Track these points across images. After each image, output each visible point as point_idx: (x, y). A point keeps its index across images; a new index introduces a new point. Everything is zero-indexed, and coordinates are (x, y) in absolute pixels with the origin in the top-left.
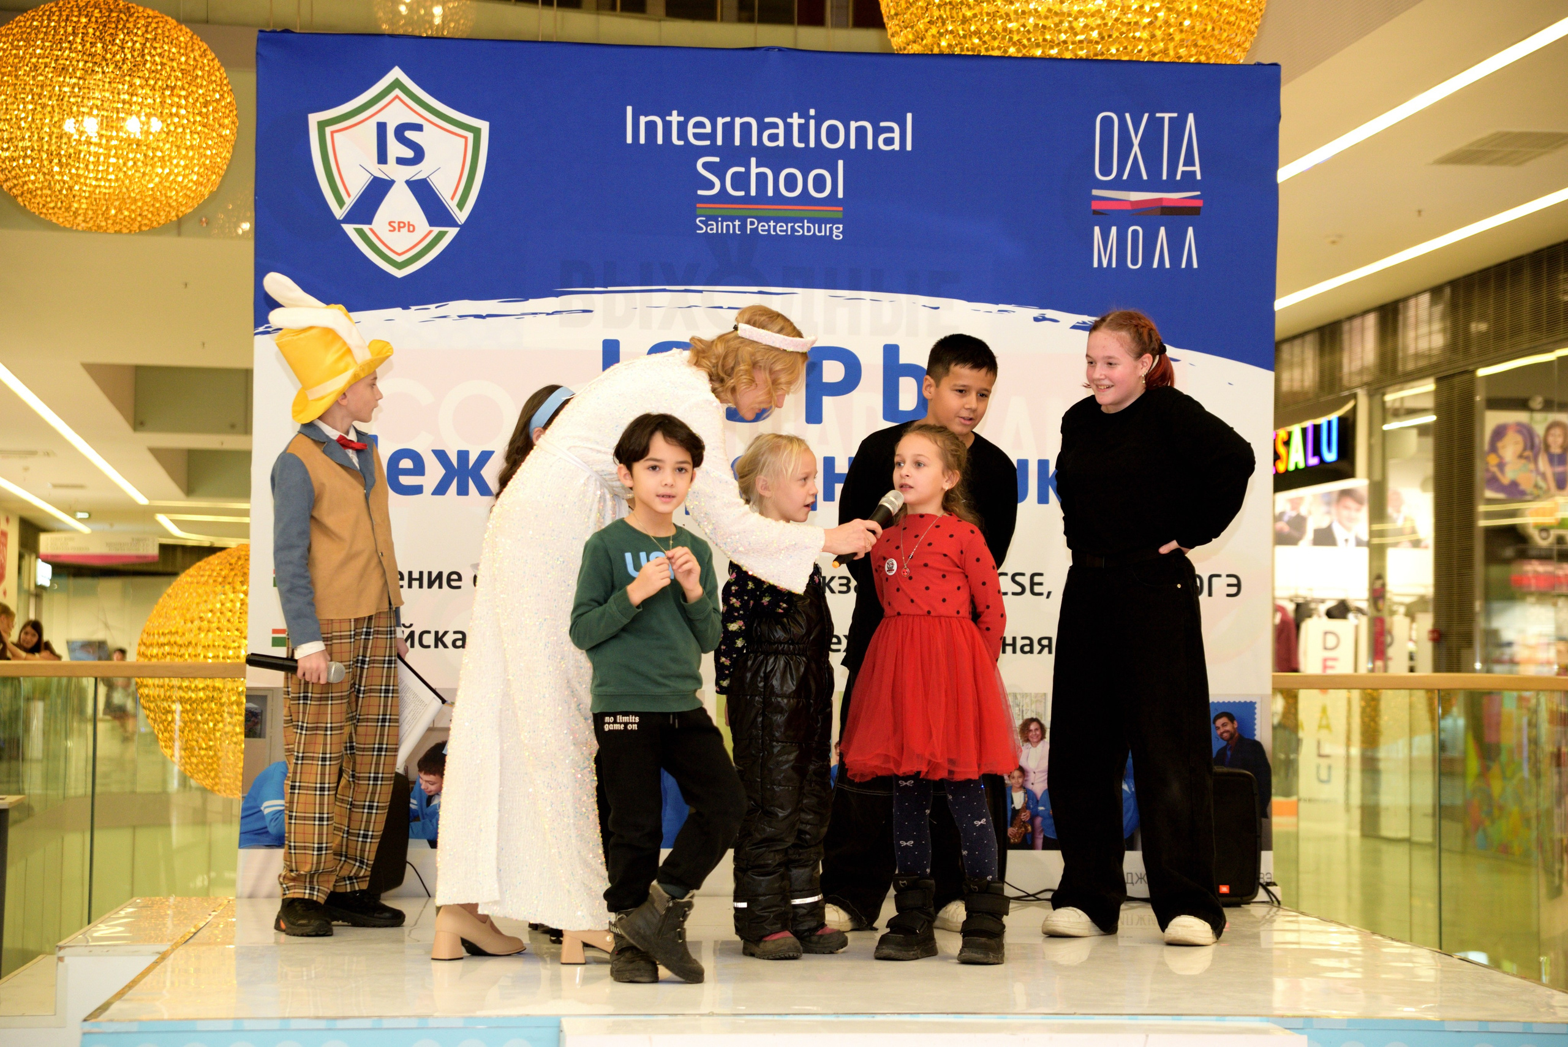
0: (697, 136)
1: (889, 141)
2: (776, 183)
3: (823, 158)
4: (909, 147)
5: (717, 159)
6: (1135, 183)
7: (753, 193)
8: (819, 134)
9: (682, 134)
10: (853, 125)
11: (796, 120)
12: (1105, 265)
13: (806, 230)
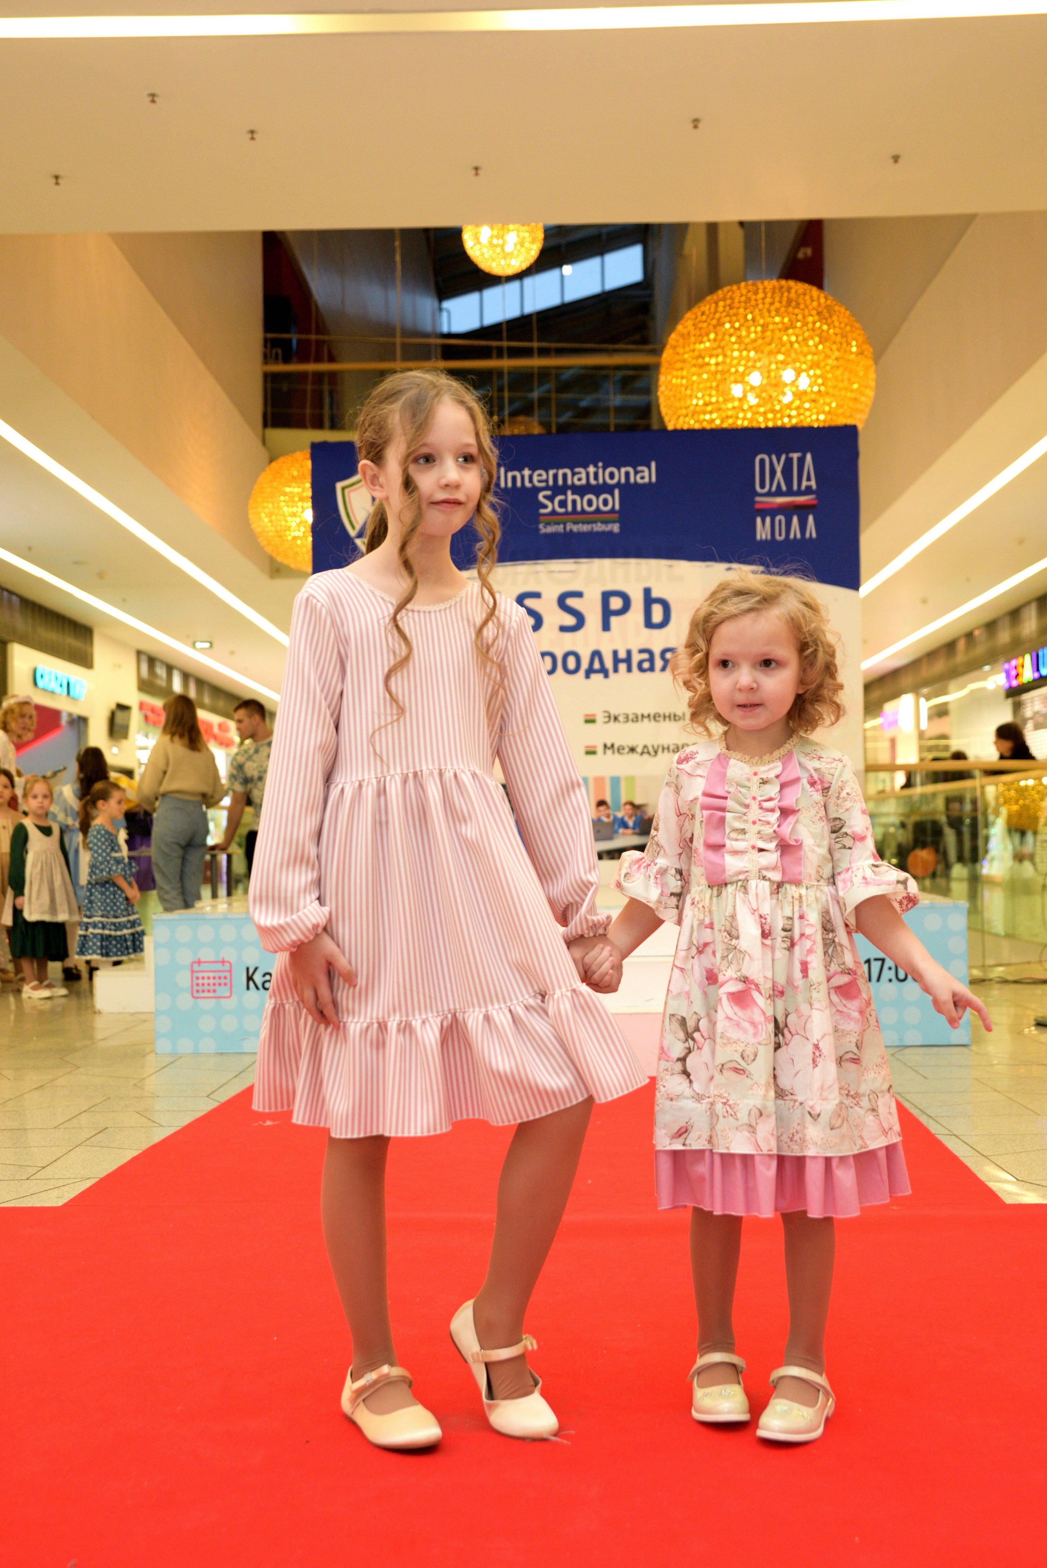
0: (540, 481)
1: (642, 478)
2: (582, 503)
3: (607, 489)
4: (654, 479)
5: (548, 493)
6: (779, 493)
7: (570, 508)
8: (604, 476)
9: (531, 480)
10: (623, 470)
11: (591, 469)
12: (764, 537)
13: (599, 527)
